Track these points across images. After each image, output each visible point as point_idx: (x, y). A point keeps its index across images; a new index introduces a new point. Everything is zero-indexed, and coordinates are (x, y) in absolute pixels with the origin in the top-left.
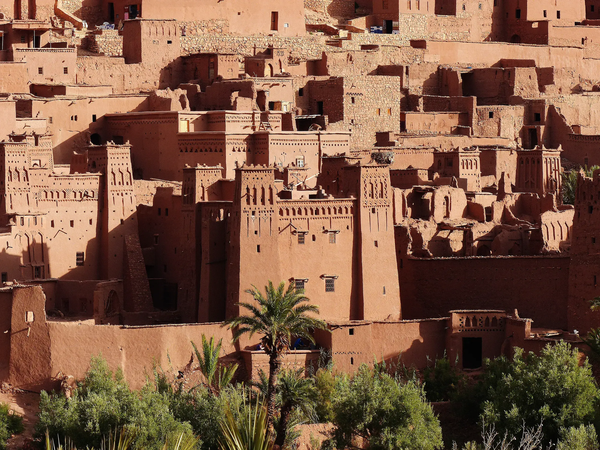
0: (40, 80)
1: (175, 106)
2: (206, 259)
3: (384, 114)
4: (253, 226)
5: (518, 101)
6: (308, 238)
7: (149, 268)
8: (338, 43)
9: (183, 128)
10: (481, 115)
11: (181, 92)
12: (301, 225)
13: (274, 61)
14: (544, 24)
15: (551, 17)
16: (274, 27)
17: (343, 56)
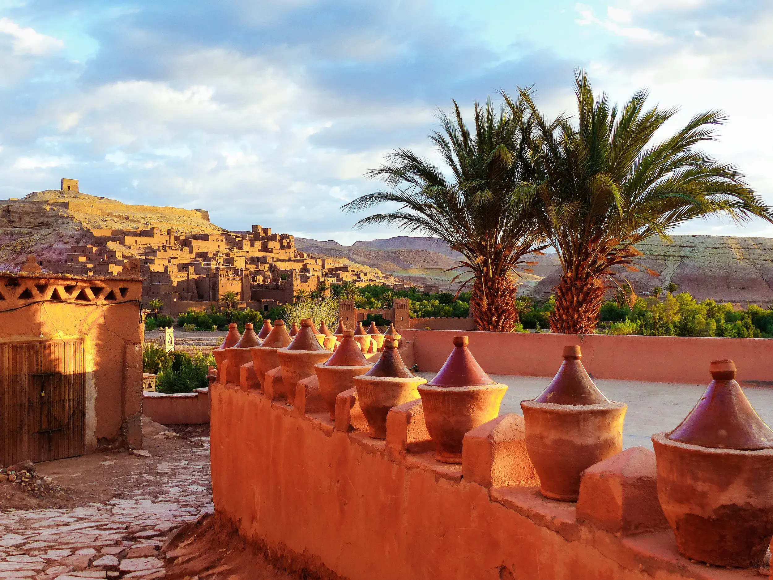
0: (172, 256)
1: (200, 261)
2: (211, 288)
3: (242, 265)
4: (222, 282)
5: (268, 263)
6: (233, 284)
7: (198, 292)
8: (231, 251)
9: (202, 266)
10: (261, 266)
11: (201, 259)
12: (231, 282)
13: (220, 254)
14: (272, 249)
15: (273, 248)
16: (219, 248)
17: (233, 254)
